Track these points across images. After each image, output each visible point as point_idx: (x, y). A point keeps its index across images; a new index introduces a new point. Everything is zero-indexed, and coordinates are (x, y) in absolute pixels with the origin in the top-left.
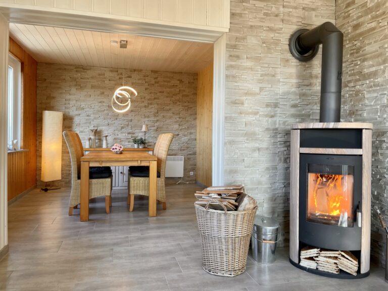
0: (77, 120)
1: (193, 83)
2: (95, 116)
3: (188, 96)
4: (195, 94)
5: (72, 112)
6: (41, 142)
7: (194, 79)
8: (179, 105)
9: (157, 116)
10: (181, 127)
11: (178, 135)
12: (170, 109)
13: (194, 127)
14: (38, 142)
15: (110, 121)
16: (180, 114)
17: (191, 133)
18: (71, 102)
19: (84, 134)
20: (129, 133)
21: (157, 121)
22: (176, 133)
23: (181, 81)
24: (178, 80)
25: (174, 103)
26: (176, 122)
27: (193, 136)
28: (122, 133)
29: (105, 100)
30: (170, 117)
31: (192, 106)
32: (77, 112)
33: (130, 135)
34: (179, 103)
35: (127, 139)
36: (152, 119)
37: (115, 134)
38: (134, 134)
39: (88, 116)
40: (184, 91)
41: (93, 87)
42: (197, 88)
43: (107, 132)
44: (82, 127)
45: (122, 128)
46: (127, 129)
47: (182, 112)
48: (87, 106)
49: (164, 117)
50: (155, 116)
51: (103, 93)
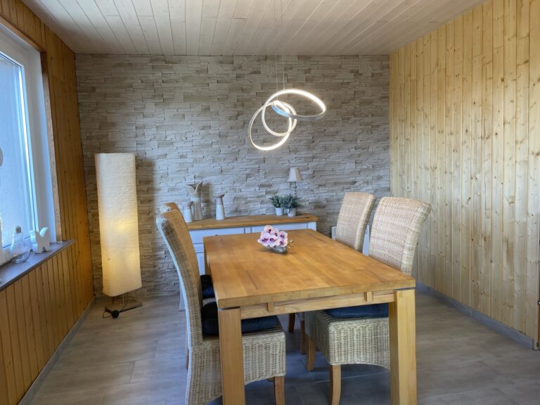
0: (161, 167)
1: (381, 74)
2: (194, 156)
3: (370, 102)
4: (385, 98)
5: (152, 151)
6: (98, 215)
7: (383, 68)
8: (355, 121)
9: (314, 148)
10: (359, 168)
11: (355, 182)
12: (337, 132)
13: (386, 164)
14: (90, 215)
15: (224, 165)
16: (356, 140)
17: (379, 178)
18: (147, 132)
19: (177, 193)
20: (261, 186)
21: (313, 157)
22: (352, 179)
23: (357, 73)
24: (352, 72)
25: (346, 119)
26: (350, 157)
27: (383, 184)
28: (248, 186)
29: (212, 123)
30: (338, 149)
31: (378, 123)
32: (161, 151)
33: (264, 190)
34: (353, 119)
35: (258, 197)
36: (304, 154)
37: (235, 190)
38: (270, 186)
39: (181, 157)
40: (364, 92)
41: (187, 98)
42: (388, 85)
43: (219, 187)
44: (172, 179)
45: (248, 176)
46: (257, 178)
47: (361, 136)
48: (178, 138)
49: (325, 148)
50: (309, 148)
51: (208, 109)
